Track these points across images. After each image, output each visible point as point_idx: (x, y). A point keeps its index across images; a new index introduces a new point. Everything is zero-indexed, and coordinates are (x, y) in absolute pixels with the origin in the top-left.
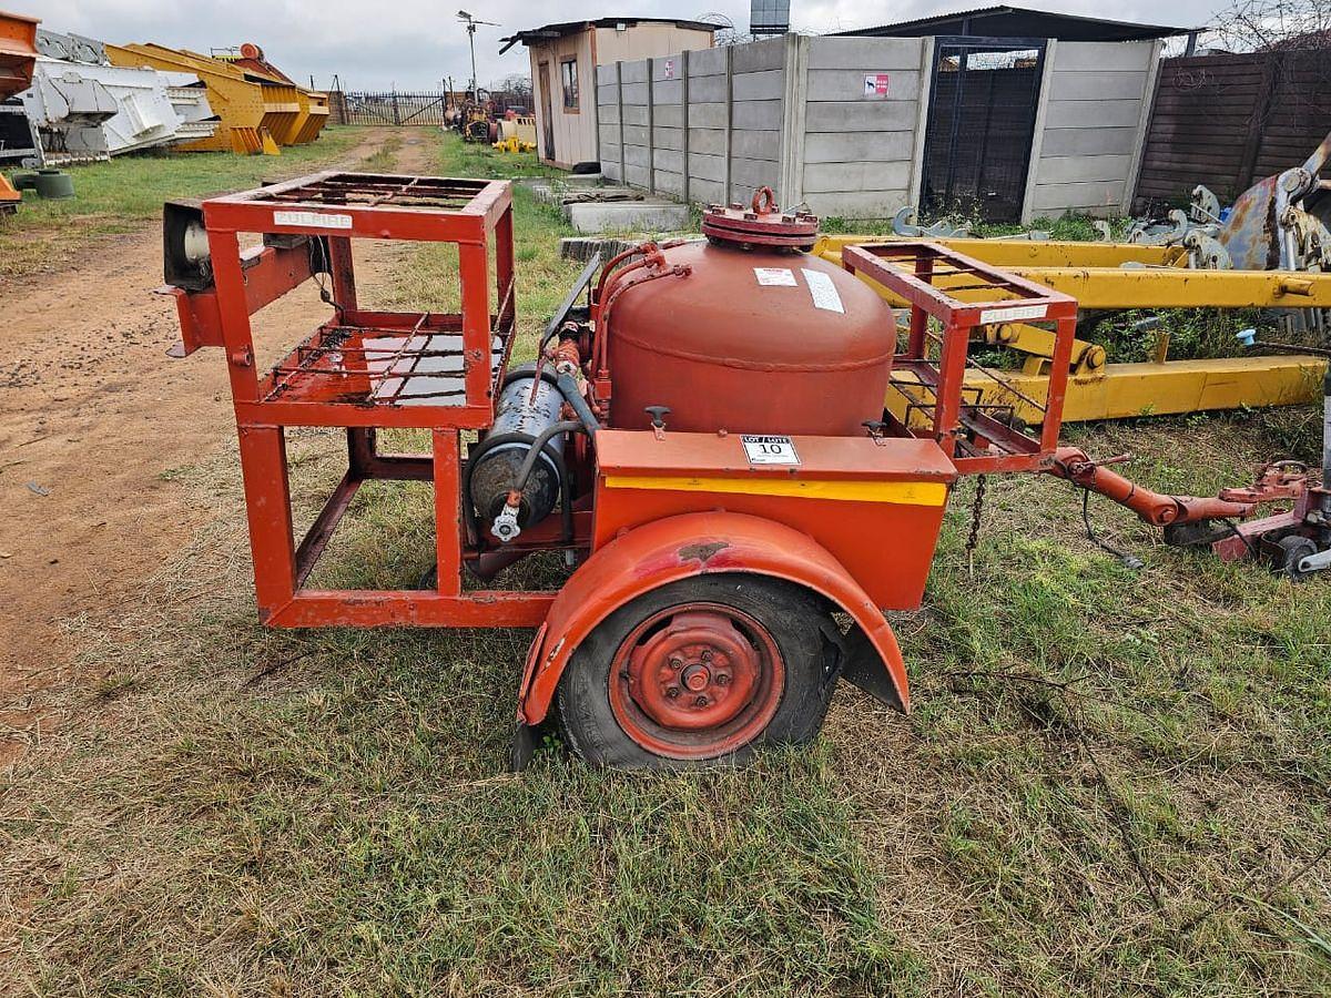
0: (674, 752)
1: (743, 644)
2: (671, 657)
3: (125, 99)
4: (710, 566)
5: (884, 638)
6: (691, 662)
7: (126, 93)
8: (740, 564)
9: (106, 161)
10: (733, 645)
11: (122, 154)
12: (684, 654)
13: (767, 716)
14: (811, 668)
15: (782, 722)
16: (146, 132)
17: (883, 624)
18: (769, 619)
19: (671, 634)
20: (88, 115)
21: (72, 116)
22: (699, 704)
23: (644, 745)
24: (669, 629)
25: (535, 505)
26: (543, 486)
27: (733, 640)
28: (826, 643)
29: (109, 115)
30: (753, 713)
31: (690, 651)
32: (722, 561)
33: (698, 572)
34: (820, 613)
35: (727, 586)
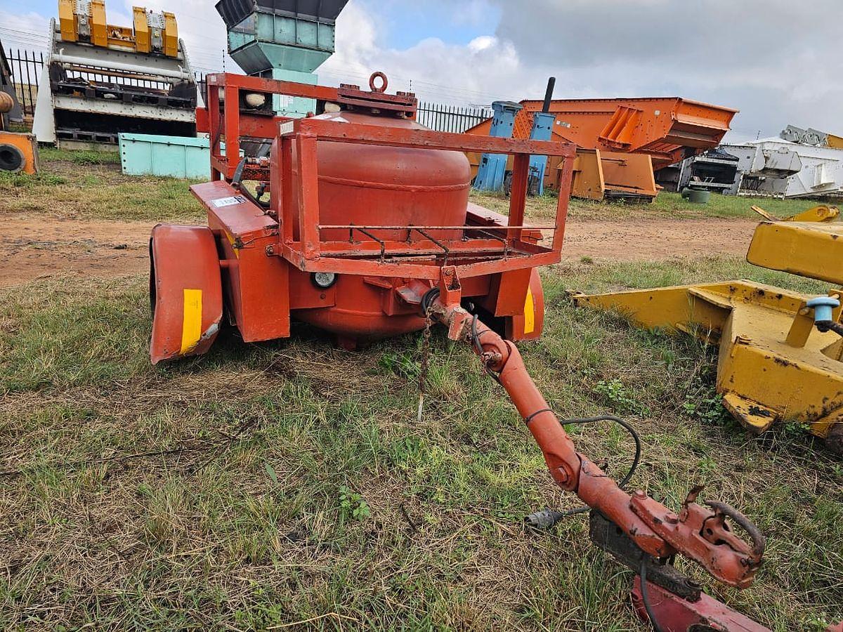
3: (818, 166)
7: (819, 162)
9: (781, 199)
11: (800, 198)
16: (821, 186)
20: (779, 171)
21: (765, 170)
29: (791, 172)
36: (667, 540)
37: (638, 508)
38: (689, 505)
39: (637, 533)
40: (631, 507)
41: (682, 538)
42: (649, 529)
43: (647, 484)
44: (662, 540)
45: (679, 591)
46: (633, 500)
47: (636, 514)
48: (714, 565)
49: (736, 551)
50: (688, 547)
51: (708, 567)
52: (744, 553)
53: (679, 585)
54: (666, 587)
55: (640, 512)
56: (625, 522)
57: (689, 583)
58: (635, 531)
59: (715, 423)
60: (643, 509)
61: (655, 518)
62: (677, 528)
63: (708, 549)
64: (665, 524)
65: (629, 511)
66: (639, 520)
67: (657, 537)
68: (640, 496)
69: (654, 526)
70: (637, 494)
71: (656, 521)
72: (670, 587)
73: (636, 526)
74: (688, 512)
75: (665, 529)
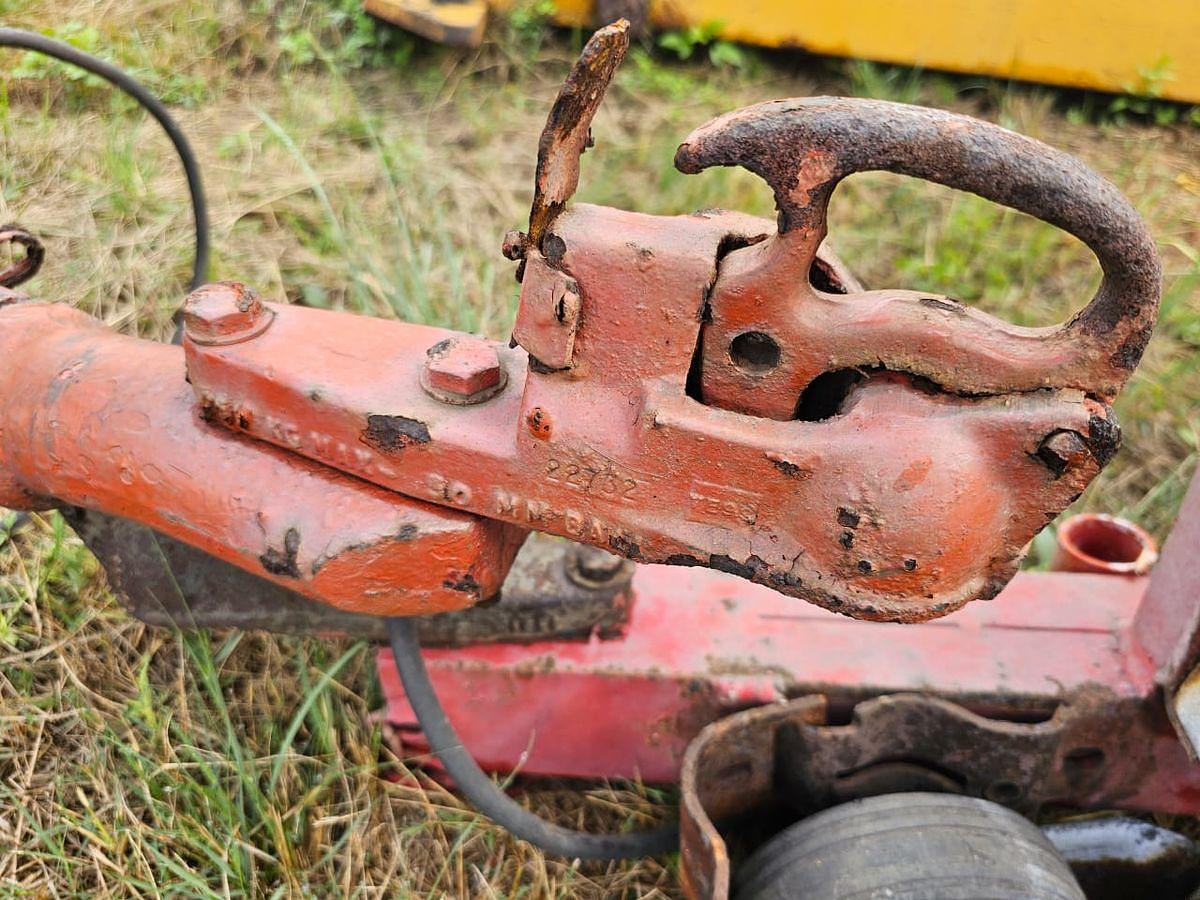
36: (494, 513)
37: (246, 406)
38: (563, 227)
39: (305, 557)
40: (211, 417)
41: (585, 467)
42: (364, 498)
43: (272, 269)
44: (464, 526)
45: (563, 624)
46: (200, 367)
47: (257, 442)
48: (864, 551)
49: (974, 398)
50: (640, 506)
51: (809, 572)
52: (1036, 388)
53: (557, 604)
54: (508, 634)
55: (270, 423)
56: (215, 522)
57: (589, 574)
58: (291, 553)
59: (367, 67)
60: (276, 394)
61: (373, 419)
62: (537, 425)
63: (788, 469)
64: (452, 428)
65: (212, 445)
66: (285, 470)
67: (431, 524)
68: (231, 323)
69: (385, 469)
70: (204, 324)
71: (385, 432)
72: (522, 627)
73: (279, 519)
74: (579, 288)
75: (460, 461)
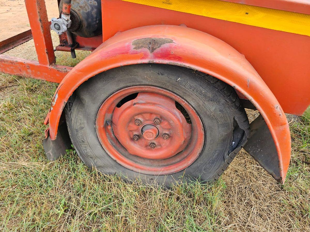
0: (136, 167)
1: (180, 118)
2: (136, 117)
4: (156, 56)
5: (282, 135)
6: (148, 122)
8: (179, 58)
10: (174, 118)
12: (143, 118)
13: (190, 162)
14: (224, 140)
15: (198, 167)
17: (285, 124)
18: (199, 106)
19: (135, 104)
22: (151, 146)
23: (119, 161)
24: (134, 101)
25: (87, 20)
26: (92, 9)
27: (175, 115)
28: (236, 128)
30: (183, 157)
31: (147, 116)
32: (166, 55)
33: (146, 61)
34: (237, 107)
35: (170, 77)
